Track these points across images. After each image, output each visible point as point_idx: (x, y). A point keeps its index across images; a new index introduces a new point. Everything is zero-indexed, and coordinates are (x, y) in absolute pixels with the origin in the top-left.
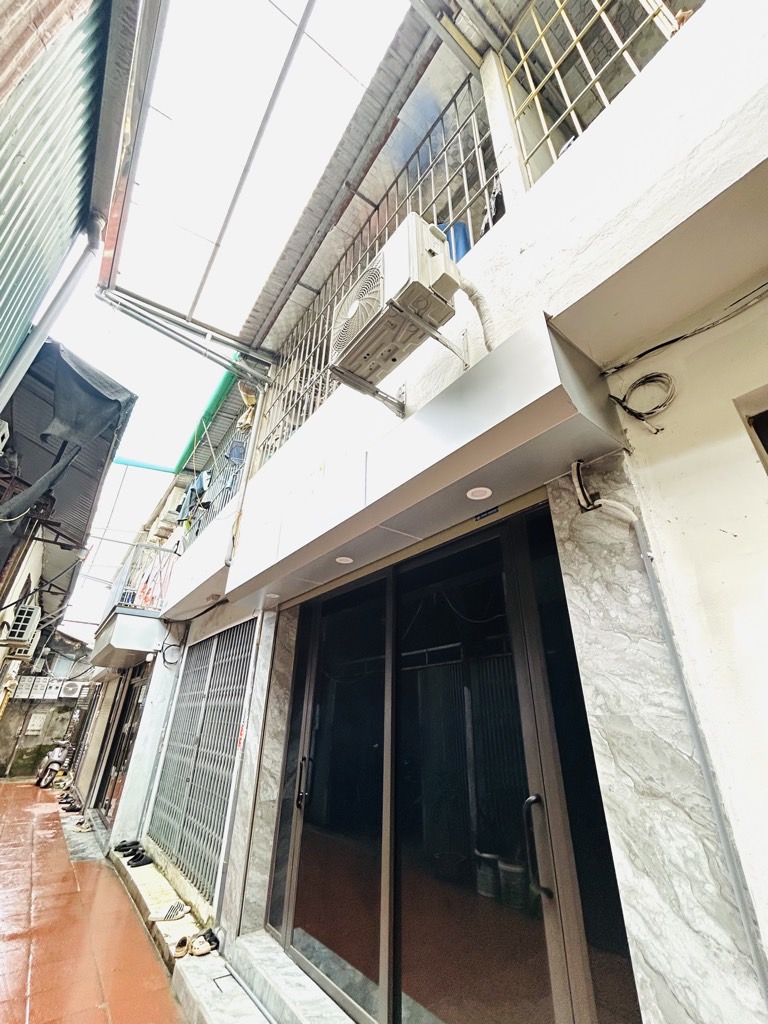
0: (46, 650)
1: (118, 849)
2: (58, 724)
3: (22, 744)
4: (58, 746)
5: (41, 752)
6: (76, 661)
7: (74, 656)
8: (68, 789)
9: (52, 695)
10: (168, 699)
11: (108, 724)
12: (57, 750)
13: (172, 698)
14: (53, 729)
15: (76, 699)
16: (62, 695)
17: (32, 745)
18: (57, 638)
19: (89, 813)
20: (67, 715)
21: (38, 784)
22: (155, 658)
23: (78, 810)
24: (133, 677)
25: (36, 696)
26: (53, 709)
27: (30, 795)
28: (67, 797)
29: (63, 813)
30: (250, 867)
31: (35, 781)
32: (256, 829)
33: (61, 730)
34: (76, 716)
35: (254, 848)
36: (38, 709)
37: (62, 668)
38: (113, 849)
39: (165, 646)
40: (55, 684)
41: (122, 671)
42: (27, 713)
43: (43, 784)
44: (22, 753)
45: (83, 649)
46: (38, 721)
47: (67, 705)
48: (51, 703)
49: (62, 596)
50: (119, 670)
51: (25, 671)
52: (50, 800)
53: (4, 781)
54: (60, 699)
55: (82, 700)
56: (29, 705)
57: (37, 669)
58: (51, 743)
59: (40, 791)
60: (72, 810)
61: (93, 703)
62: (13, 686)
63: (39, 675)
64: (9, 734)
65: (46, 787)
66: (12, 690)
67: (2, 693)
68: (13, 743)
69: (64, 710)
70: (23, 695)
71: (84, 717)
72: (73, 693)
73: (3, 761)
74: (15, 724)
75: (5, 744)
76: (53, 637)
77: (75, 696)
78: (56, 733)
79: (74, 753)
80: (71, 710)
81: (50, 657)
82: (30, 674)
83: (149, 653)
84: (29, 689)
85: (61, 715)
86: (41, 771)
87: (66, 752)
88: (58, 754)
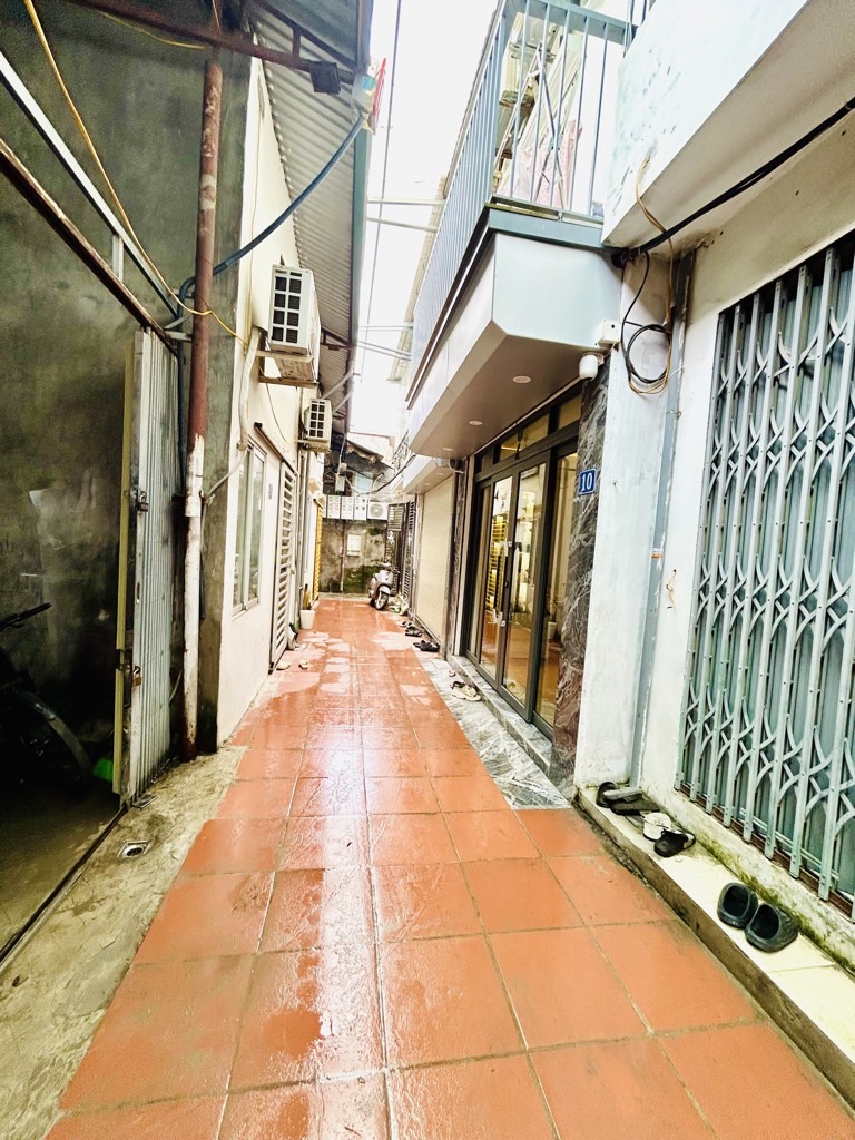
0: (343, 466)
2: (374, 547)
3: (347, 564)
4: (384, 568)
5: (366, 574)
7: (371, 474)
8: (406, 614)
9: (361, 516)
11: (453, 545)
12: (382, 572)
14: (370, 551)
15: (386, 521)
16: (370, 517)
17: (356, 565)
18: (350, 450)
19: (458, 661)
20: (379, 537)
21: (372, 604)
22: (603, 369)
23: (436, 650)
24: (478, 470)
25: (347, 516)
26: (365, 531)
27: (368, 616)
28: (411, 627)
31: (370, 600)
33: (379, 552)
34: (391, 538)
36: (352, 530)
37: (362, 484)
39: (630, 330)
40: (361, 504)
41: (458, 463)
42: (343, 534)
43: (378, 606)
44: (349, 572)
45: (379, 466)
46: (355, 542)
47: (377, 527)
48: (362, 524)
49: (341, 354)
50: (452, 461)
51: (329, 487)
52: (392, 628)
53: (341, 598)
54: (369, 520)
55: (393, 522)
56: (343, 526)
57: (340, 486)
58: (372, 564)
59: (377, 613)
60: (427, 648)
61: (407, 525)
62: (321, 500)
63: (344, 494)
64: (333, 553)
65: (382, 609)
66: (324, 506)
67: (312, 509)
68: (339, 562)
69: (375, 532)
70: (334, 515)
71: (401, 541)
72: (379, 514)
73: (335, 577)
74: (335, 544)
75: (332, 562)
76: (346, 447)
77: (384, 517)
78: (374, 556)
79: (399, 578)
80: (384, 532)
81: (350, 476)
82: (334, 492)
83: (586, 352)
84: (340, 508)
85: (374, 538)
86: (372, 592)
87: (391, 575)
88: (384, 577)
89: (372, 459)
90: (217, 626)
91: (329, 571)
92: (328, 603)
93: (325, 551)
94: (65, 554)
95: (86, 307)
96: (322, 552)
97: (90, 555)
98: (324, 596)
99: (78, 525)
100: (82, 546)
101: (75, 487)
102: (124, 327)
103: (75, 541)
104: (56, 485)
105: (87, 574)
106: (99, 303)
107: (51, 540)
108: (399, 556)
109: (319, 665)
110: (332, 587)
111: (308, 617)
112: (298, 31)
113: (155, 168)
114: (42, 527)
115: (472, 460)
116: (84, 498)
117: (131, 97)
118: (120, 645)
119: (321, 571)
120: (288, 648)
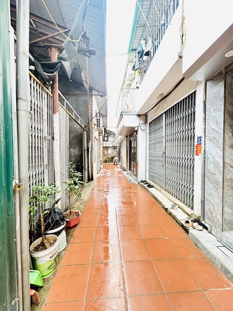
0: (106, 135)
1: (141, 182)
2: (114, 152)
3: (108, 156)
4: (116, 156)
5: (113, 158)
6: (113, 137)
7: (112, 136)
8: (121, 165)
9: (111, 145)
10: (145, 141)
11: (127, 151)
12: (116, 157)
13: (146, 141)
14: (113, 153)
15: (116, 146)
16: (113, 145)
17: (110, 156)
18: (108, 132)
19: (129, 171)
20: (115, 150)
21: (114, 164)
22: (138, 129)
24: (130, 138)
25: (108, 146)
26: (112, 149)
27: (114, 167)
28: (122, 167)
29: (122, 171)
30: (225, 206)
32: (225, 191)
33: (115, 153)
34: (117, 150)
35: (225, 199)
36: (109, 149)
37: (111, 139)
38: (140, 182)
39: (140, 124)
40: (111, 143)
42: (107, 150)
43: (115, 164)
44: (109, 158)
45: (114, 134)
46: (110, 151)
47: (115, 148)
48: (111, 147)
49: (105, 118)
50: (126, 136)
51: (104, 140)
52: (118, 168)
53: (108, 163)
54: (113, 146)
55: (118, 146)
56: (107, 148)
57: (106, 139)
58: (114, 156)
59: (115, 166)
60: (124, 170)
61: (120, 147)
62: (102, 143)
63: (107, 141)
64: (105, 154)
65: (116, 165)
66: (103, 144)
67: (101, 145)
68: (107, 156)
69: (114, 149)
70: (105, 146)
71: (119, 150)
72: (115, 144)
73: (106, 159)
74: (105, 152)
75: (105, 156)
76: (107, 131)
77: (116, 145)
78: (114, 154)
79: (120, 158)
80: (116, 149)
81: (108, 137)
82: (105, 141)
83: (135, 127)
84: (106, 144)
85: (114, 150)
86: (114, 162)
87: (118, 158)
88: (116, 158)
89: (112, 133)
90: (93, 164)
91: (105, 158)
92: (105, 165)
93: (104, 153)
94: (74, 156)
95: (76, 126)
96: (103, 154)
97: (77, 156)
98: (104, 163)
99: (76, 152)
100: (76, 155)
101: (75, 148)
102: (80, 128)
103: (76, 154)
104: (73, 148)
105: (77, 158)
106: (77, 126)
107: (73, 155)
108: (119, 153)
109: (105, 173)
110: (106, 161)
111: (102, 166)
112: (98, 92)
113: (82, 109)
114: (72, 153)
115: (129, 136)
116: (76, 149)
117: (79, 101)
118: (84, 166)
119: (103, 158)
120: (99, 171)
